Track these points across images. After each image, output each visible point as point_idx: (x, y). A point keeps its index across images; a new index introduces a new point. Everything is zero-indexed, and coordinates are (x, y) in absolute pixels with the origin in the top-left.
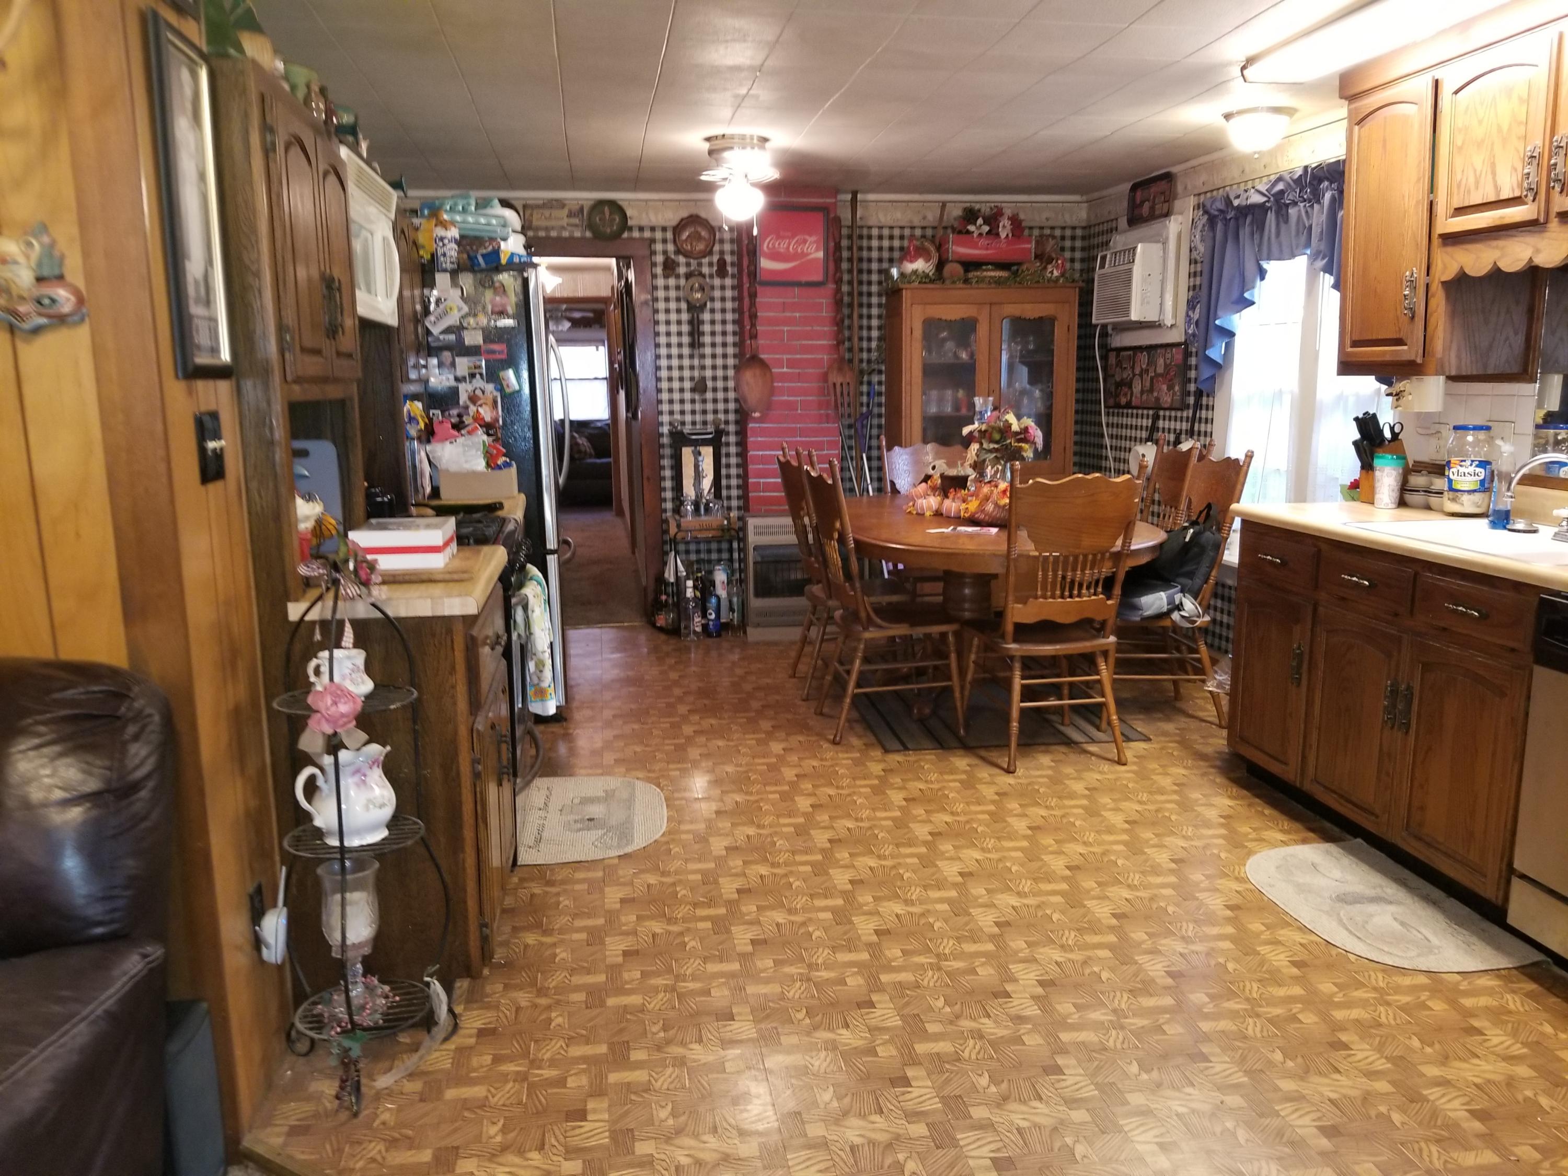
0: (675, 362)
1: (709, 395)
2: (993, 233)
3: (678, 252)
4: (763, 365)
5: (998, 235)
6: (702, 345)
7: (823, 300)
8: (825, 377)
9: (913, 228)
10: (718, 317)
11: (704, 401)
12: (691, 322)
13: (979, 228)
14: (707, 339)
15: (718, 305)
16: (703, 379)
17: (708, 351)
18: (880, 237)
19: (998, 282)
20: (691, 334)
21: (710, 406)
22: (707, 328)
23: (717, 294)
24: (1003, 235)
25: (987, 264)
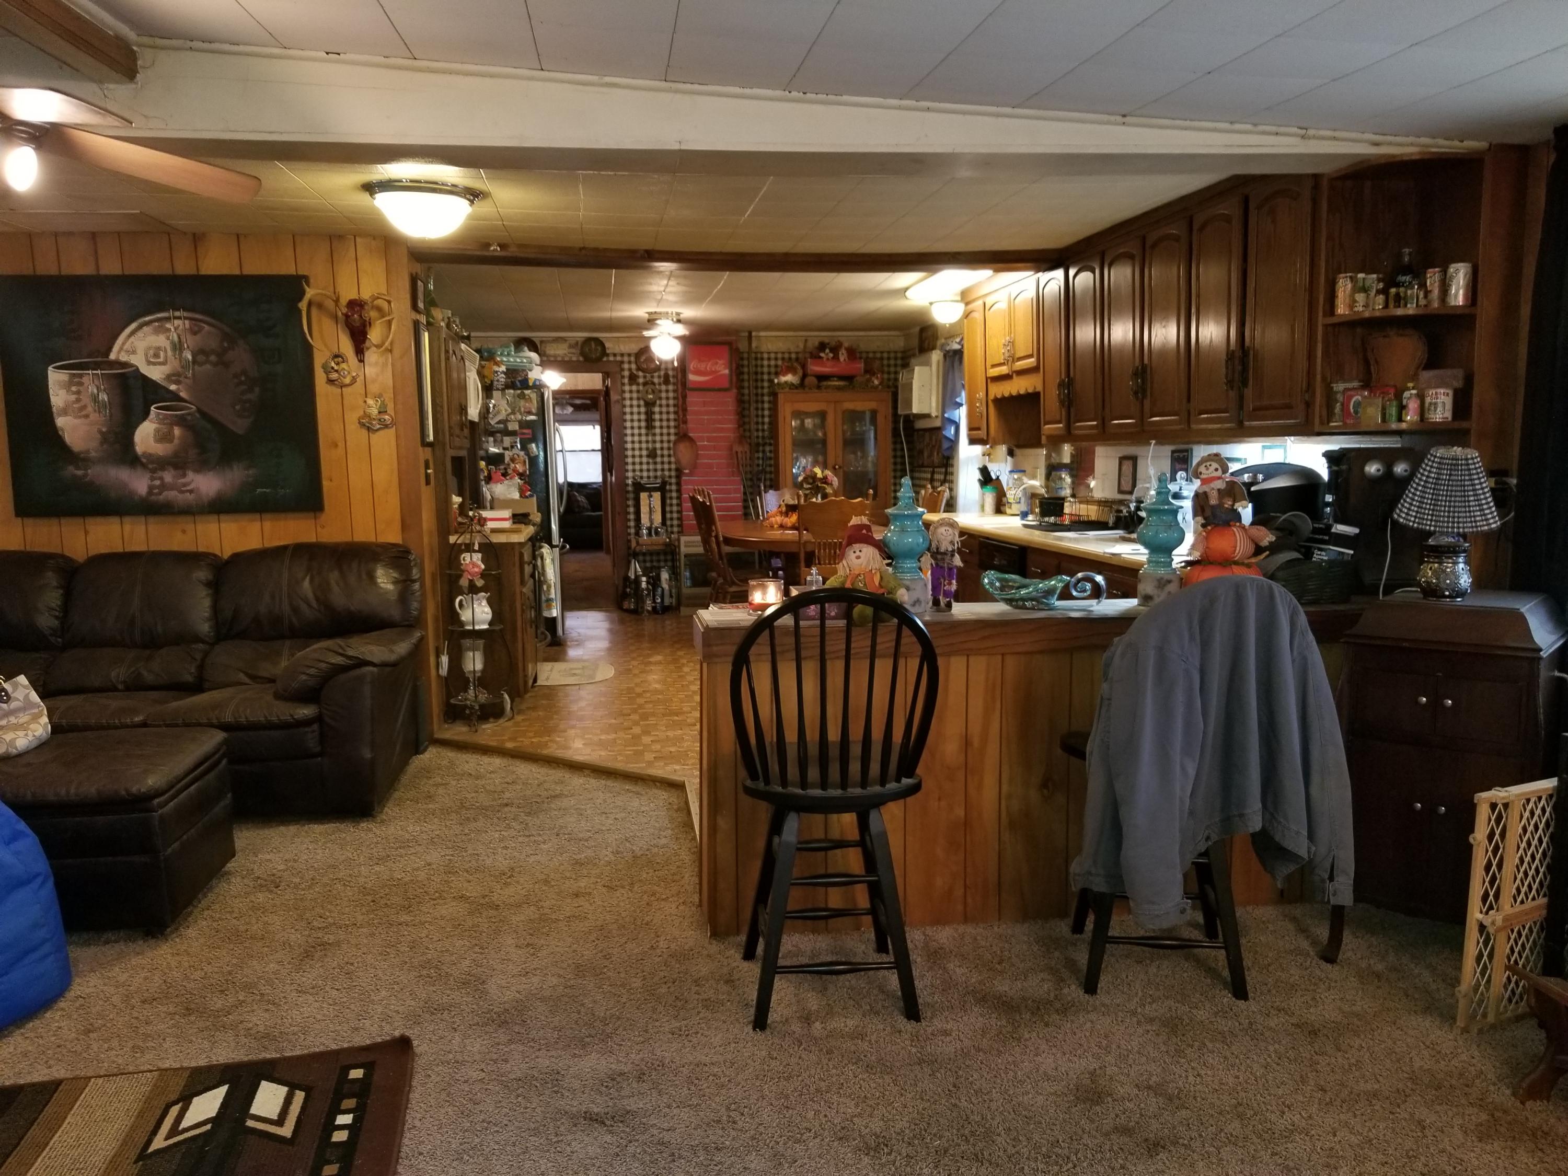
0: (636, 438)
1: (659, 459)
2: (836, 357)
3: (639, 369)
4: (691, 440)
5: (838, 359)
6: (654, 427)
7: (729, 400)
8: (731, 448)
9: (790, 353)
10: (664, 409)
11: (655, 463)
12: (646, 413)
13: (826, 355)
14: (657, 424)
15: (664, 402)
16: (655, 449)
17: (658, 431)
18: (769, 359)
19: (839, 388)
20: (647, 420)
21: (659, 467)
22: (657, 417)
23: (664, 395)
24: (842, 359)
25: (834, 377)
